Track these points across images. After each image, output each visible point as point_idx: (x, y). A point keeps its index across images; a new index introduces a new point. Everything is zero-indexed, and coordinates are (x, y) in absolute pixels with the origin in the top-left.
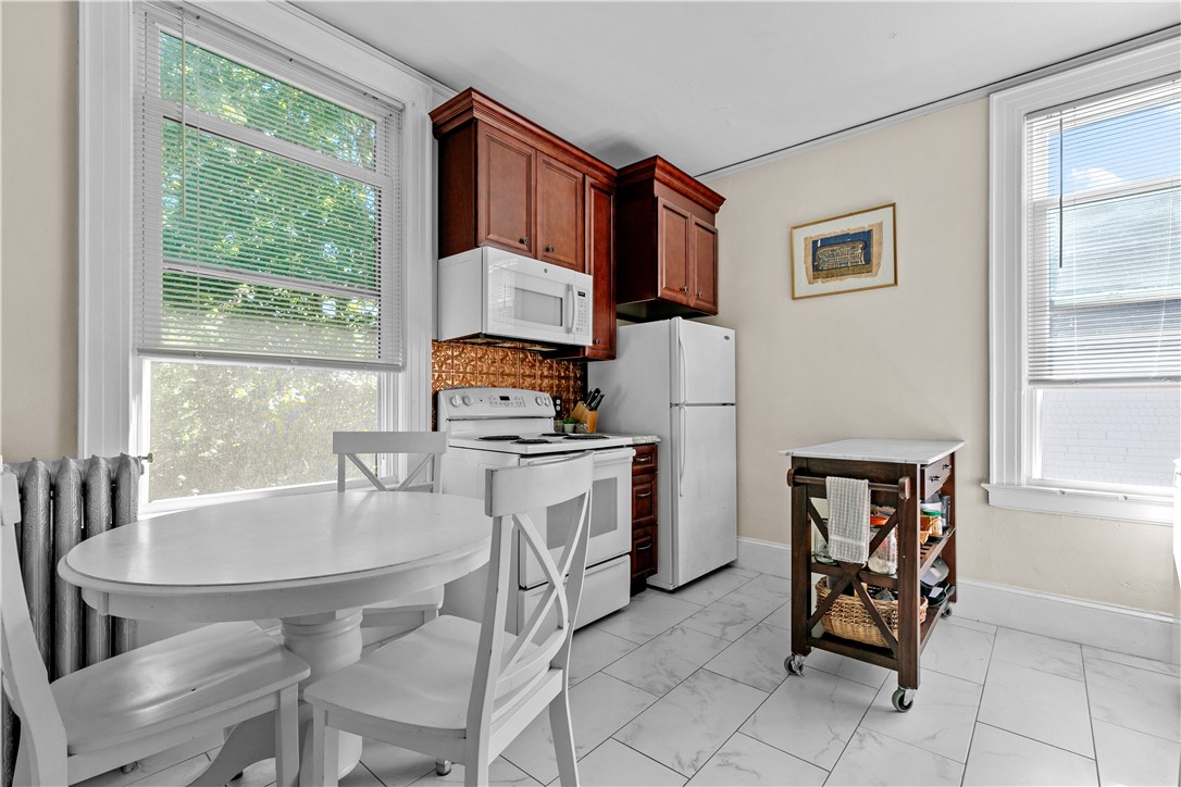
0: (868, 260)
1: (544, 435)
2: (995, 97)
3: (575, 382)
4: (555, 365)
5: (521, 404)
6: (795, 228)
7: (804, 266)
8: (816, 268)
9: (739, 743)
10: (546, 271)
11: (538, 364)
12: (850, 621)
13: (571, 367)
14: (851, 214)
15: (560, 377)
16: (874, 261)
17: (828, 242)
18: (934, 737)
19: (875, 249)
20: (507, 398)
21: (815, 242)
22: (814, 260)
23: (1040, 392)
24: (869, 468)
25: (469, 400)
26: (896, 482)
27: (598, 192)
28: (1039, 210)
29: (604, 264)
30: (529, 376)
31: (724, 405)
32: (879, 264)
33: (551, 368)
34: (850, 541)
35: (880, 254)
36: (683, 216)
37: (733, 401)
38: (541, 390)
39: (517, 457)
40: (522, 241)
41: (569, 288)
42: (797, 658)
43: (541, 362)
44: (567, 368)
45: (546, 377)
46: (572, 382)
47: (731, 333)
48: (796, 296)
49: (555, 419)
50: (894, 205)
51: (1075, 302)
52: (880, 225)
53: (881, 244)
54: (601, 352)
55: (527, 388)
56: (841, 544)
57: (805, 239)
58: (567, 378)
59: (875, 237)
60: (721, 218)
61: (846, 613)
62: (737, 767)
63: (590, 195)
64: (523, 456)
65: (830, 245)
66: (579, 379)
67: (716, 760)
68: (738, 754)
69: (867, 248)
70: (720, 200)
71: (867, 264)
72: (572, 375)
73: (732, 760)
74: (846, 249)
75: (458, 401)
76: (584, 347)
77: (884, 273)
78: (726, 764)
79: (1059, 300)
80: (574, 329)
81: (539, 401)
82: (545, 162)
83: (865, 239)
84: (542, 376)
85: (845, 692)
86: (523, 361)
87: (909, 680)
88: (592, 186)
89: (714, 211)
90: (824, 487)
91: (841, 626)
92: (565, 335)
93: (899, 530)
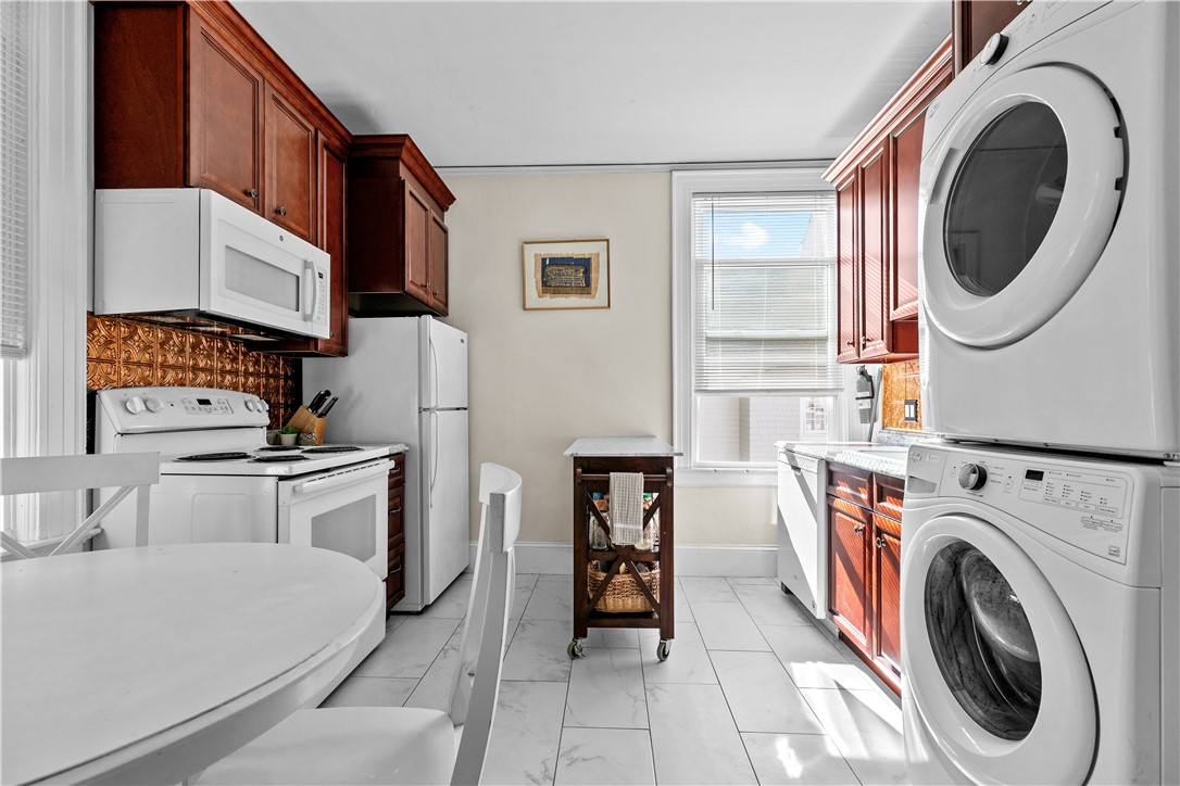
0: (588, 284)
1: (263, 449)
2: (675, 174)
3: (286, 382)
4: (262, 360)
5: (228, 408)
6: (526, 243)
7: (534, 280)
8: (544, 284)
9: (571, 737)
10: (281, 238)
11: (241, 357)
12: (621, 599)
13: (281, 363)
14: (574, 241)
15: (268, 376)
16: (593, 285)
17: (555, 261)
18: (692, 672)
19: (593, 275)
20: (206, 402)
21: (544, 260)
22: (543, 276)
23: (699, 399)
24: (638, 462)
25: (156, 404)
26: (665, 473)
27: (330, 155)
28: (700, 265)
29: (337, 242)
30: (230, 372)
31: (458, 409)
32: (596, 288)
33: (257, 363)
34: (631, 527)
35: (597, 280)
36: (424, 207)
37: (466, 406)
38: (245, 391)
39: (274, 479)
40: (247, 194)
41: (307, 265)
42: (579, 642)
43: (244, 354)
44: (277, 365)
45: (252, 374)
46: (282, 382)
47: (464, 336)
48: (527, 306)
49: (269, 427)
50: (608, 240)
51: (720, 336)
52: (598, 255)
53: (598, 272)
54: (335, 346)
55: (227, 388)
56: (623, 531)
57: (536, 255)
58: (276, 376)
59: (593, 265)
60: (451, 218)
61: (618, 592)
62: (583, 759)
63: (323, 156)
64: (282, 478)
65: (557, 265)
66: (291, 378)
67: (563, 762)
68: (576, 747)
69: (587, 272)
70: (452, 199)
71: (586, 288)
72: (282, 372)
73: (575, 754)
74: (571, 271)
75: (139, 406)
76: (315, 340)
77: (600, 297)
78: (572, 762)
79: (712, 333)
80: (315, 318)
81: (250, 405)
82: (274, 98)
83: (585, 264)
84: (247, 374)
85: (620, 659)
86: (221, 351)
87: (667, 634)
88: (326, 146)
89: (443, 208)
90: (607, 482)
91: (613, 603)
92: (302, 323)
93: (661, 510)
